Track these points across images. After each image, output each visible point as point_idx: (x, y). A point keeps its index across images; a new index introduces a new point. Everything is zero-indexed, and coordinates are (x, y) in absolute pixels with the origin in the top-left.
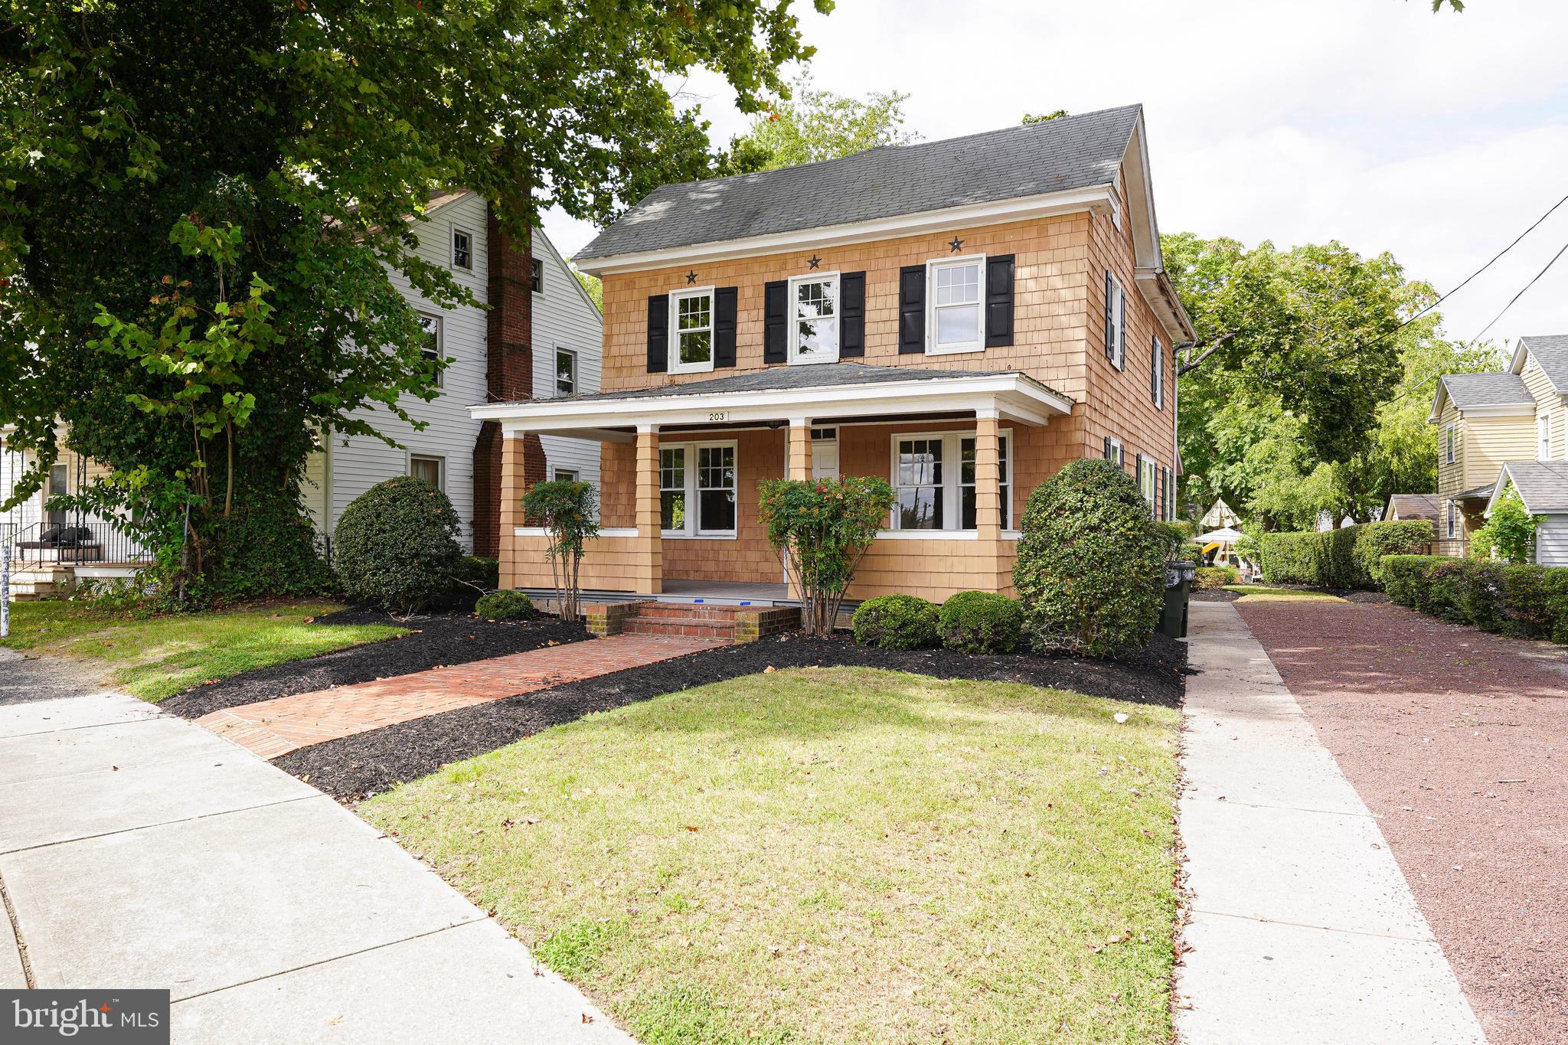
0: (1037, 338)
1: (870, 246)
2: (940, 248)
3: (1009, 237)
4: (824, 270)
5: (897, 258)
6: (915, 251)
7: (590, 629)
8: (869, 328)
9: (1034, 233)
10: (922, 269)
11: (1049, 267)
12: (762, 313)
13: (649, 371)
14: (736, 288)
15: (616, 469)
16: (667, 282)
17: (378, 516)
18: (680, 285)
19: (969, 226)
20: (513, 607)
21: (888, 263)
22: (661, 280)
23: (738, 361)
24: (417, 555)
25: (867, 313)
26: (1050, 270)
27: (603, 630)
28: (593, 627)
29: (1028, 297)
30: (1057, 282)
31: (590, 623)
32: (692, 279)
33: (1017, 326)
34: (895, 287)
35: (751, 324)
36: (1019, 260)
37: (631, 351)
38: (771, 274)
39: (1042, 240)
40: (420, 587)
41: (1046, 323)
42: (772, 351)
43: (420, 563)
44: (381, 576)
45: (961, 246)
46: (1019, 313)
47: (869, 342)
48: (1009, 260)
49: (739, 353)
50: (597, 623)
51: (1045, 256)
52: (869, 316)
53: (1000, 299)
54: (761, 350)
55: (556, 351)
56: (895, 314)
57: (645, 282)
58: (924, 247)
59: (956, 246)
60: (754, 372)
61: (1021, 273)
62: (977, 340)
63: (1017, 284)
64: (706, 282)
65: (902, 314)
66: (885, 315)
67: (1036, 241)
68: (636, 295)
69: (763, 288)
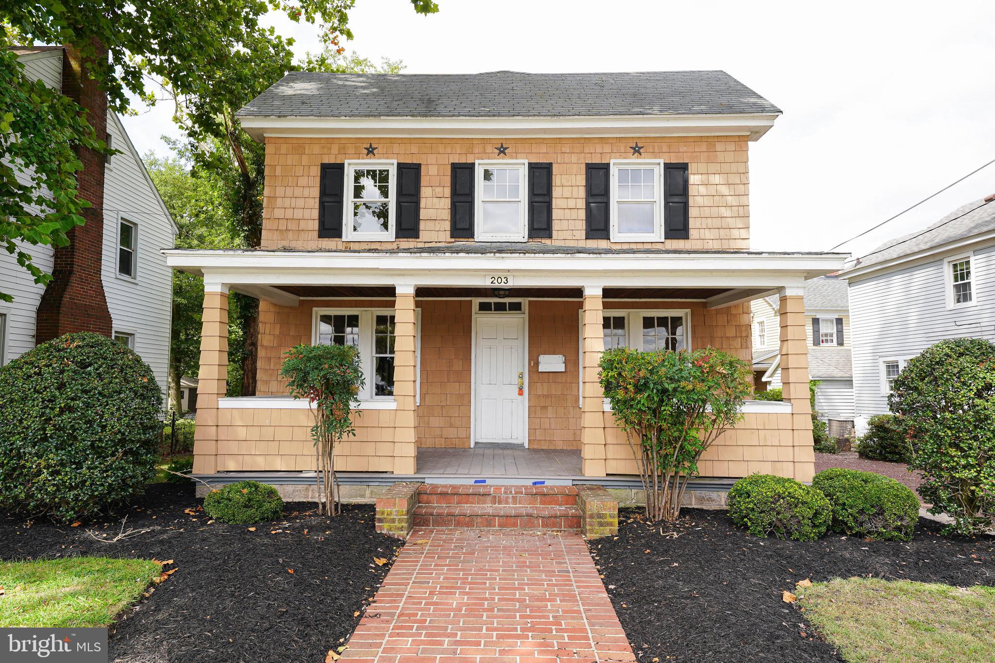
0: (708, 234)
1: (557, 142)
2: (622, 150)
3: (683, 149)
4: (512, 158)
5: (583, 155)
6: (599, 150)
7: (381, 528)
8: (556, 214)
9: (704, 147)
10: (606, 168)
11: (717, 176)
12: (448, 192)
13: (320, 236)
14: (419, 165)
15: (277, 332)
16: (343, 151)
17: (61, 386)
18: (358, 155)
19: (647, 135)
20: (267, 505)
21: (574, 158)
22: (335, 149)
23: (421, 233)
24: (123, 442)
25: (554, 200)
26: (716, 179)
27: (401, 529)
28: (386, 526)
29: (700, 201)
30: (724, 190)
31: (380, 520)
32: (371, 151)
33: (692, 223)
34: (581, 180)
35: (436, 200)
36: (692, 168)
37: (298, 214)
38: (457, 156)
39: (711, 154)
40: (124, 486)
41: (716, 223)
42: (459, 226)
43: (125, 453)
44: (67, 475)
45: (641, 151)
46: (693, 212)
47: (556, 225)
48: (684, 167)
49: (422, 225)
50: (393, 521)
51: (713, 167)
52: (555, 203)
53: (676, 199)
54: (447, 225)
55: (120, 221)
56: (582, 204)
57: (316, 149)
58: (607, 148)
59: (637, 150)
60: (438, 245)
61: (694, 179)
62: (658, 233)
63: (690, 187)
64: (386, 155)
65: (588, 204)
66: (571, 203)
67: (706, 154)
68: (305, 160)
69: (449, 167)
